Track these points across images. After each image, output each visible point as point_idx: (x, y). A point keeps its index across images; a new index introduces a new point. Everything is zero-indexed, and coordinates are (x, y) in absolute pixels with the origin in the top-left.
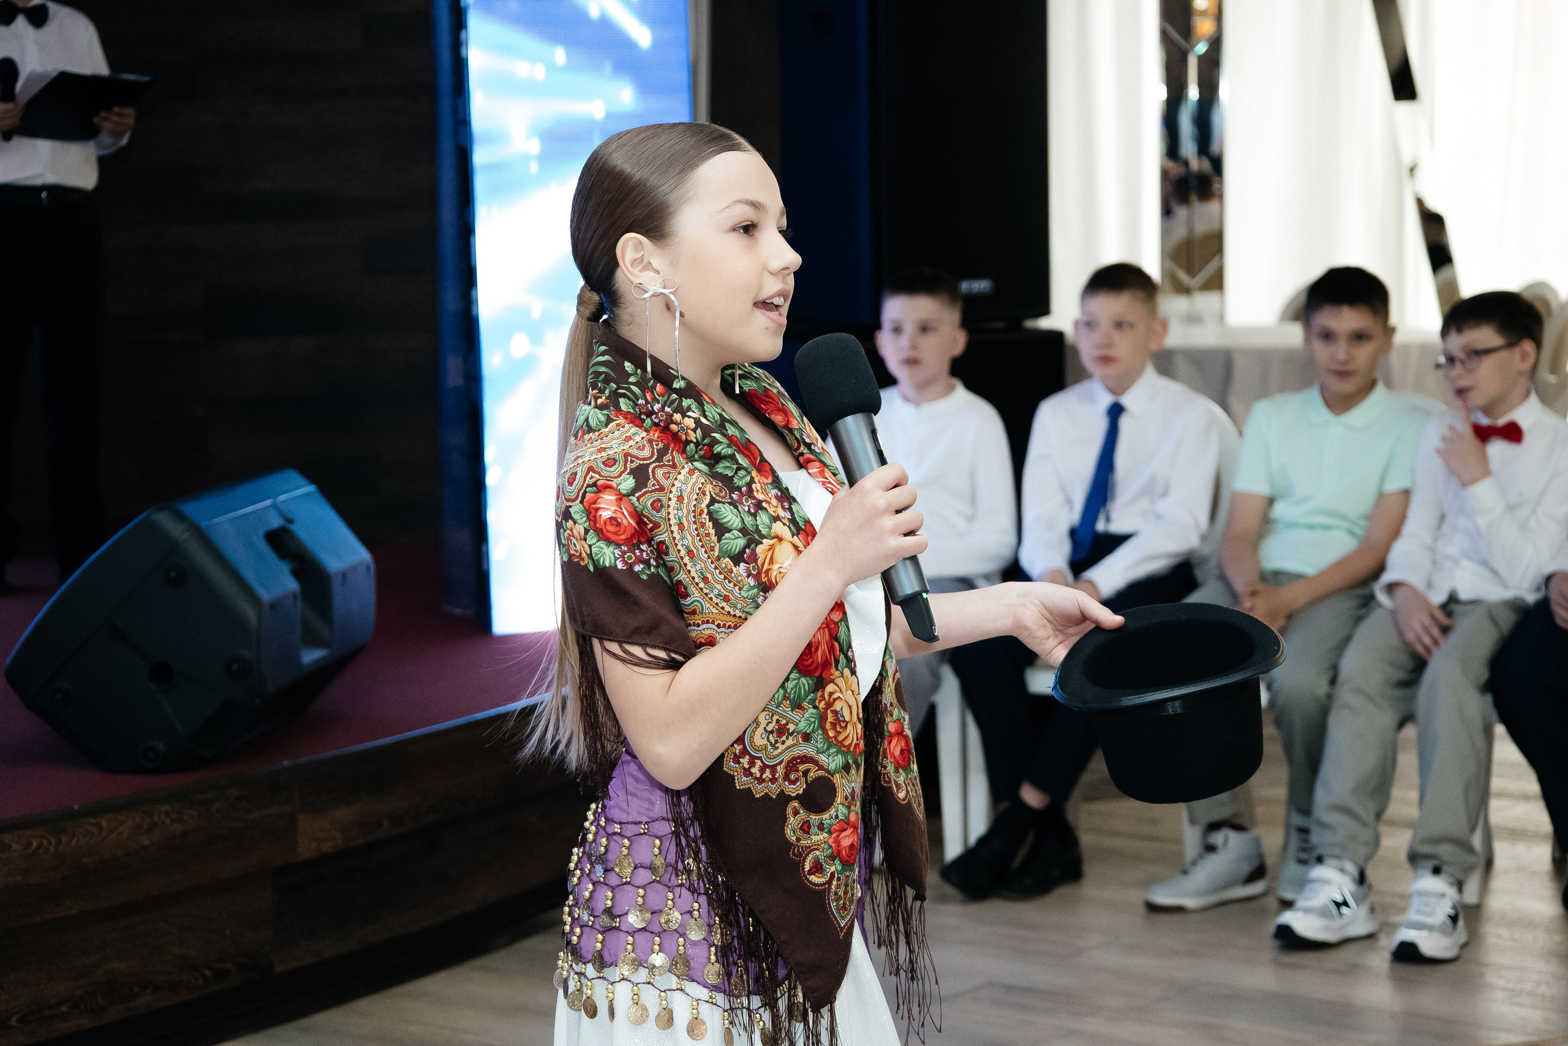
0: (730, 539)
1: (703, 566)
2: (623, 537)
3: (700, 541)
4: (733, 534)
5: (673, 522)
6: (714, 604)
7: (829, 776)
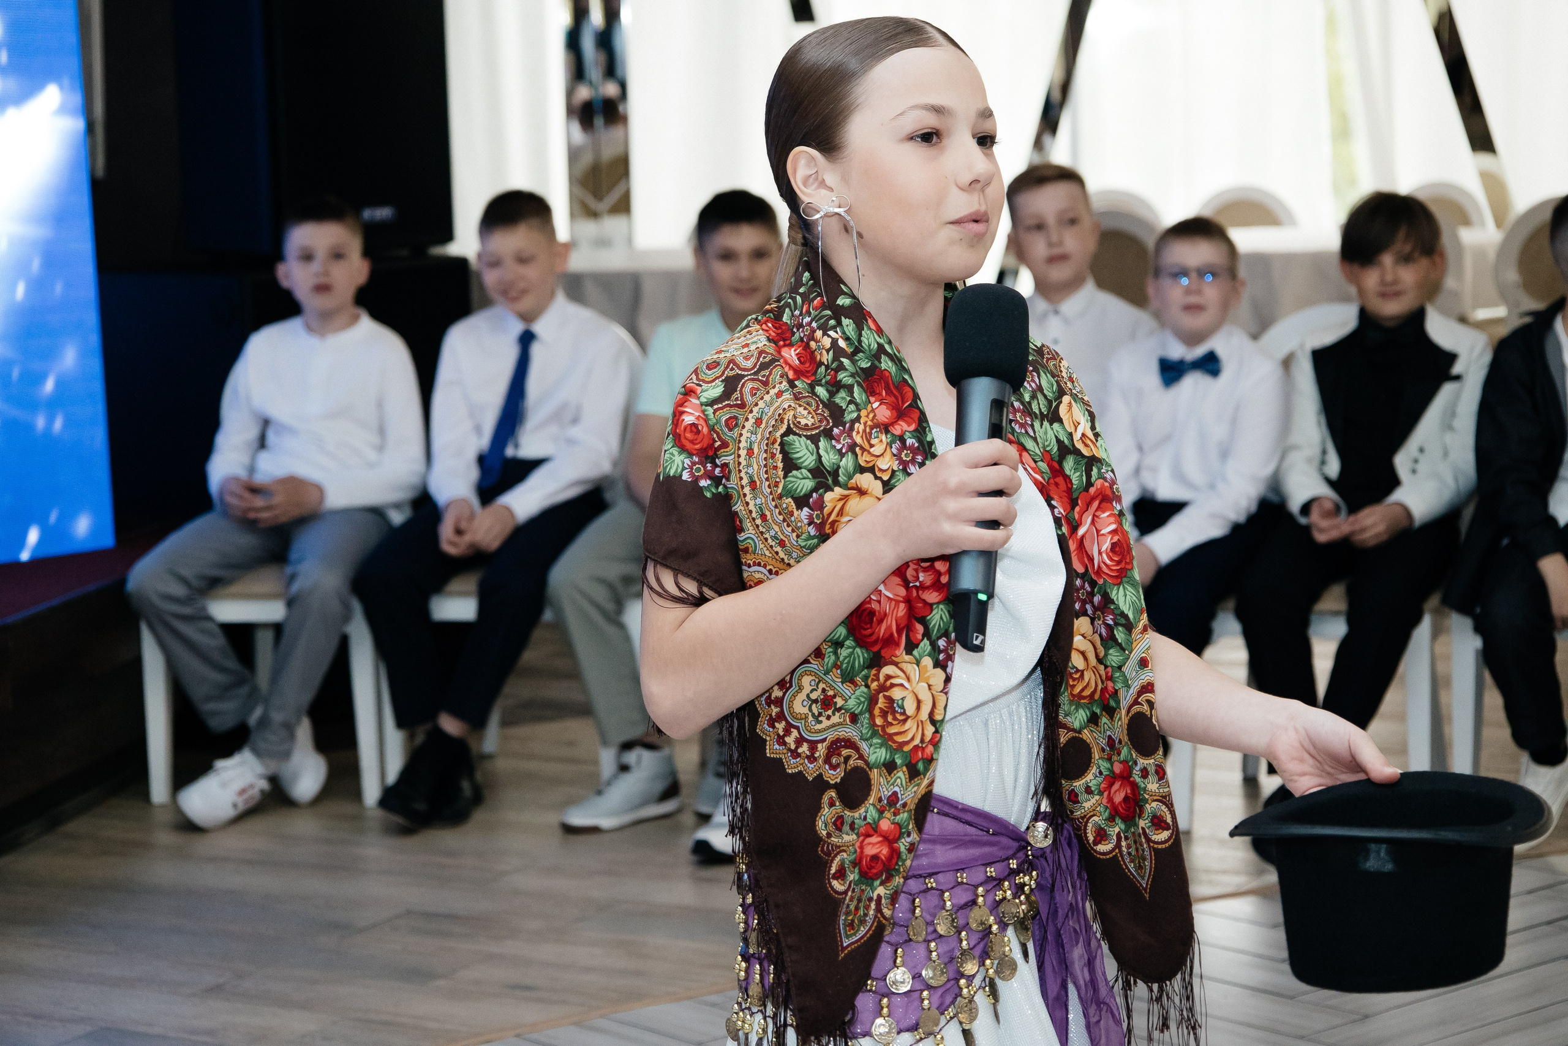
0: (797, 478)
1: (763, 501)
2: (697, 447)
3: (766, 472)
4: (802, 474)
5: (742, 445)
6: (768, 546)
7: (867, 769)
